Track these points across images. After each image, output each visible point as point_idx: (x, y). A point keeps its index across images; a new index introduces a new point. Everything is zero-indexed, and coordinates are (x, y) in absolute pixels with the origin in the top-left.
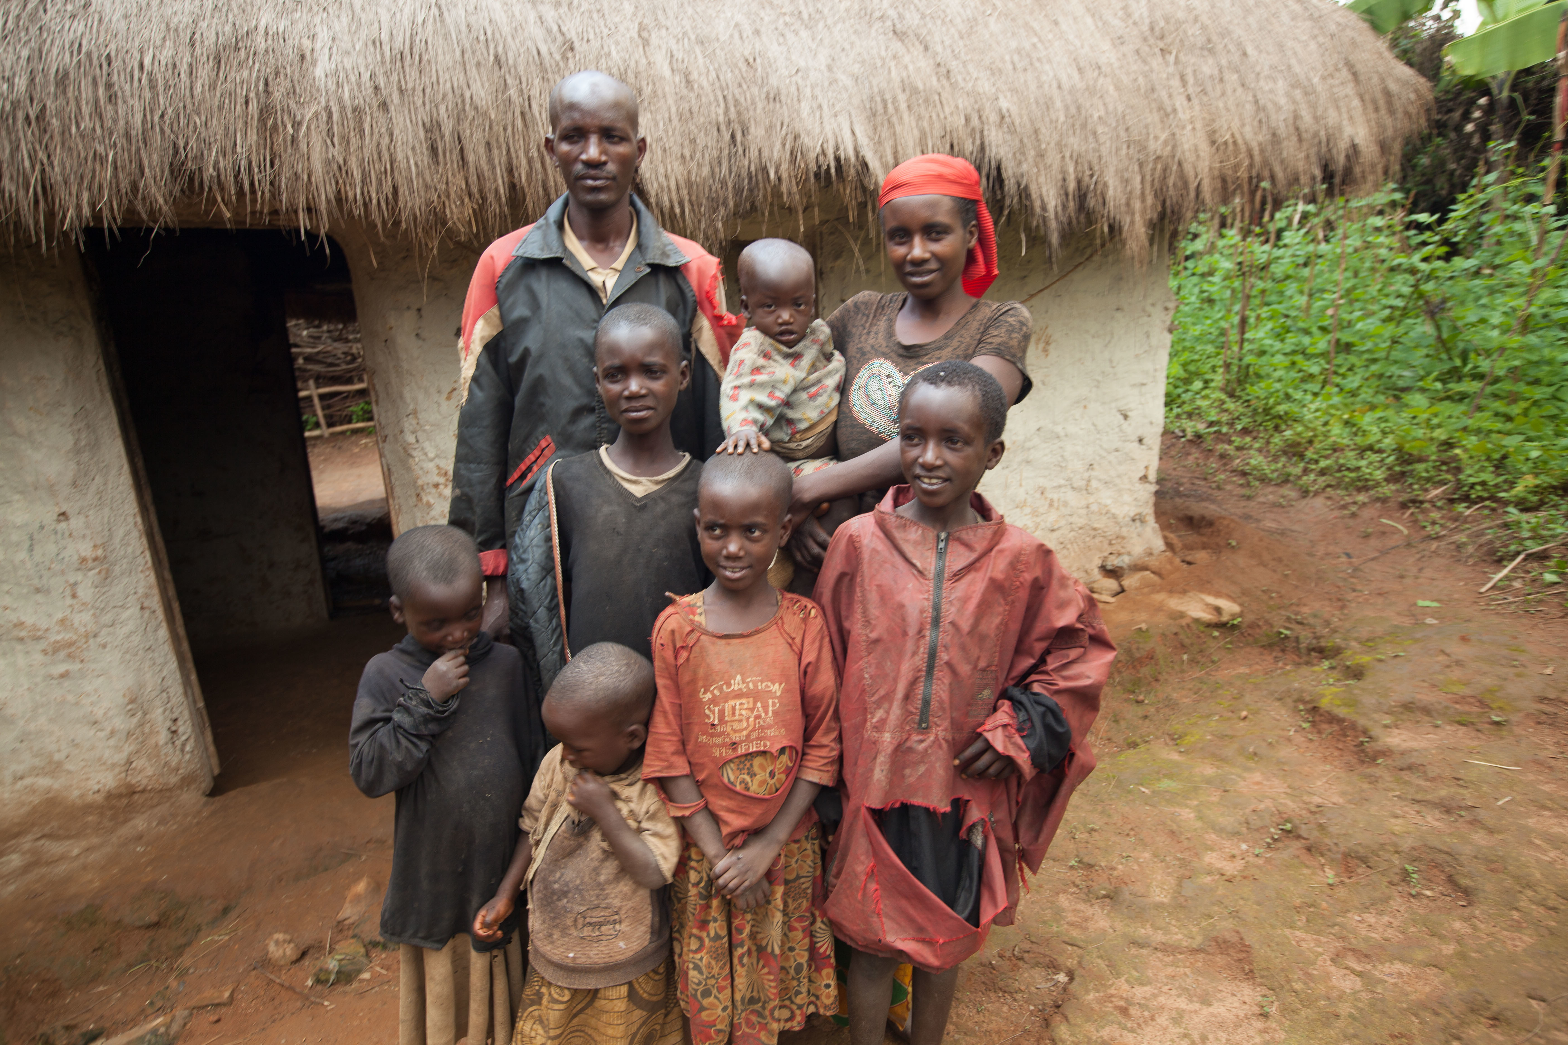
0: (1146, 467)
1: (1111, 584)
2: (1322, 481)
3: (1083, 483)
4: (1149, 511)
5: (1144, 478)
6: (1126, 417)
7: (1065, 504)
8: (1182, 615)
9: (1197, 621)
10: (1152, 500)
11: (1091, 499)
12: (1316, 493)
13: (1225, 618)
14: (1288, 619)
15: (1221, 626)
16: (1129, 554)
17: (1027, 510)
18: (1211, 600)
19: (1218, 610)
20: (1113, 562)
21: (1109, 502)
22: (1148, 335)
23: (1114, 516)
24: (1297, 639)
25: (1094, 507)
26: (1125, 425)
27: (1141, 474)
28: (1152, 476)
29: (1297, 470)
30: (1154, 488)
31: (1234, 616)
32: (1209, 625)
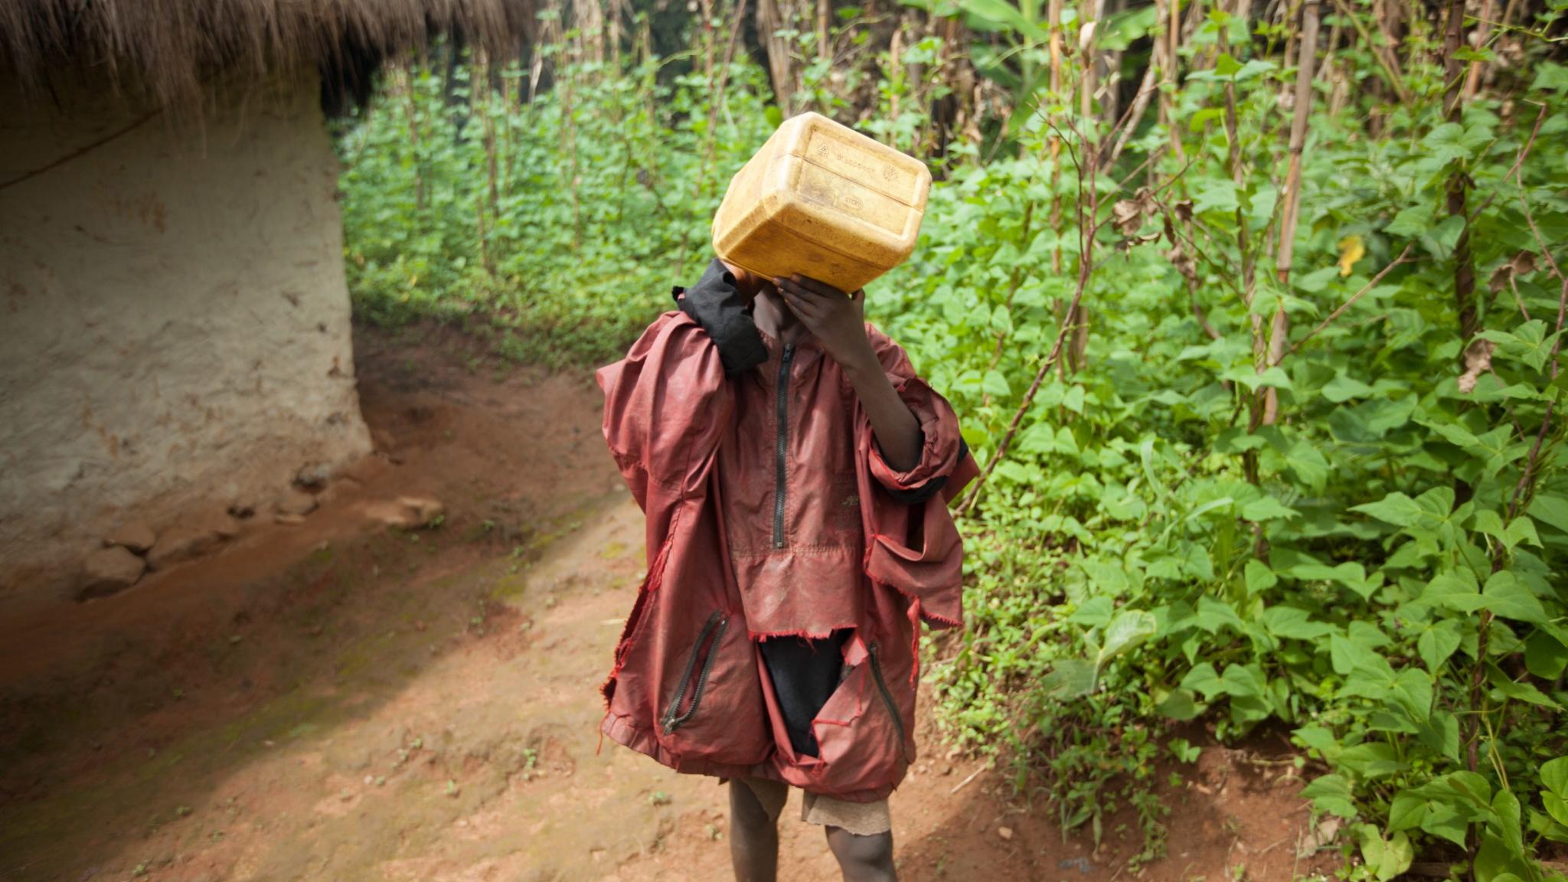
0: (336, 360)
1: (306, 500)
2: (566, 356)
3: (252, 386)
4: (351, 409)
5: (334, 372)
6: (294, 302)
7: (230, 413)
8: (376, 523)
9: (393, 527)
10: (355, 396)
11: (267, 403)
12: (561, 370)
13: (425, 518)
14: (495, 509)
15: (422, 528)
16: (329, 461)
17: (175, 426)
18: (410, 502)
19: (416, 511)
20: (308, 475)
21: (291, 404)
22: (307, 204)
23: (301, 420)
24: (502, 529)
25: (273, 413)
26: (296, 312)
27: (329, 366)
28: (346, 365)
29: (545, 348)
30: (351, 382)
31: (434, 514)
32: (408, 530)
